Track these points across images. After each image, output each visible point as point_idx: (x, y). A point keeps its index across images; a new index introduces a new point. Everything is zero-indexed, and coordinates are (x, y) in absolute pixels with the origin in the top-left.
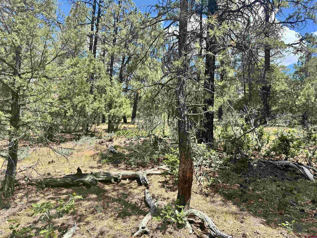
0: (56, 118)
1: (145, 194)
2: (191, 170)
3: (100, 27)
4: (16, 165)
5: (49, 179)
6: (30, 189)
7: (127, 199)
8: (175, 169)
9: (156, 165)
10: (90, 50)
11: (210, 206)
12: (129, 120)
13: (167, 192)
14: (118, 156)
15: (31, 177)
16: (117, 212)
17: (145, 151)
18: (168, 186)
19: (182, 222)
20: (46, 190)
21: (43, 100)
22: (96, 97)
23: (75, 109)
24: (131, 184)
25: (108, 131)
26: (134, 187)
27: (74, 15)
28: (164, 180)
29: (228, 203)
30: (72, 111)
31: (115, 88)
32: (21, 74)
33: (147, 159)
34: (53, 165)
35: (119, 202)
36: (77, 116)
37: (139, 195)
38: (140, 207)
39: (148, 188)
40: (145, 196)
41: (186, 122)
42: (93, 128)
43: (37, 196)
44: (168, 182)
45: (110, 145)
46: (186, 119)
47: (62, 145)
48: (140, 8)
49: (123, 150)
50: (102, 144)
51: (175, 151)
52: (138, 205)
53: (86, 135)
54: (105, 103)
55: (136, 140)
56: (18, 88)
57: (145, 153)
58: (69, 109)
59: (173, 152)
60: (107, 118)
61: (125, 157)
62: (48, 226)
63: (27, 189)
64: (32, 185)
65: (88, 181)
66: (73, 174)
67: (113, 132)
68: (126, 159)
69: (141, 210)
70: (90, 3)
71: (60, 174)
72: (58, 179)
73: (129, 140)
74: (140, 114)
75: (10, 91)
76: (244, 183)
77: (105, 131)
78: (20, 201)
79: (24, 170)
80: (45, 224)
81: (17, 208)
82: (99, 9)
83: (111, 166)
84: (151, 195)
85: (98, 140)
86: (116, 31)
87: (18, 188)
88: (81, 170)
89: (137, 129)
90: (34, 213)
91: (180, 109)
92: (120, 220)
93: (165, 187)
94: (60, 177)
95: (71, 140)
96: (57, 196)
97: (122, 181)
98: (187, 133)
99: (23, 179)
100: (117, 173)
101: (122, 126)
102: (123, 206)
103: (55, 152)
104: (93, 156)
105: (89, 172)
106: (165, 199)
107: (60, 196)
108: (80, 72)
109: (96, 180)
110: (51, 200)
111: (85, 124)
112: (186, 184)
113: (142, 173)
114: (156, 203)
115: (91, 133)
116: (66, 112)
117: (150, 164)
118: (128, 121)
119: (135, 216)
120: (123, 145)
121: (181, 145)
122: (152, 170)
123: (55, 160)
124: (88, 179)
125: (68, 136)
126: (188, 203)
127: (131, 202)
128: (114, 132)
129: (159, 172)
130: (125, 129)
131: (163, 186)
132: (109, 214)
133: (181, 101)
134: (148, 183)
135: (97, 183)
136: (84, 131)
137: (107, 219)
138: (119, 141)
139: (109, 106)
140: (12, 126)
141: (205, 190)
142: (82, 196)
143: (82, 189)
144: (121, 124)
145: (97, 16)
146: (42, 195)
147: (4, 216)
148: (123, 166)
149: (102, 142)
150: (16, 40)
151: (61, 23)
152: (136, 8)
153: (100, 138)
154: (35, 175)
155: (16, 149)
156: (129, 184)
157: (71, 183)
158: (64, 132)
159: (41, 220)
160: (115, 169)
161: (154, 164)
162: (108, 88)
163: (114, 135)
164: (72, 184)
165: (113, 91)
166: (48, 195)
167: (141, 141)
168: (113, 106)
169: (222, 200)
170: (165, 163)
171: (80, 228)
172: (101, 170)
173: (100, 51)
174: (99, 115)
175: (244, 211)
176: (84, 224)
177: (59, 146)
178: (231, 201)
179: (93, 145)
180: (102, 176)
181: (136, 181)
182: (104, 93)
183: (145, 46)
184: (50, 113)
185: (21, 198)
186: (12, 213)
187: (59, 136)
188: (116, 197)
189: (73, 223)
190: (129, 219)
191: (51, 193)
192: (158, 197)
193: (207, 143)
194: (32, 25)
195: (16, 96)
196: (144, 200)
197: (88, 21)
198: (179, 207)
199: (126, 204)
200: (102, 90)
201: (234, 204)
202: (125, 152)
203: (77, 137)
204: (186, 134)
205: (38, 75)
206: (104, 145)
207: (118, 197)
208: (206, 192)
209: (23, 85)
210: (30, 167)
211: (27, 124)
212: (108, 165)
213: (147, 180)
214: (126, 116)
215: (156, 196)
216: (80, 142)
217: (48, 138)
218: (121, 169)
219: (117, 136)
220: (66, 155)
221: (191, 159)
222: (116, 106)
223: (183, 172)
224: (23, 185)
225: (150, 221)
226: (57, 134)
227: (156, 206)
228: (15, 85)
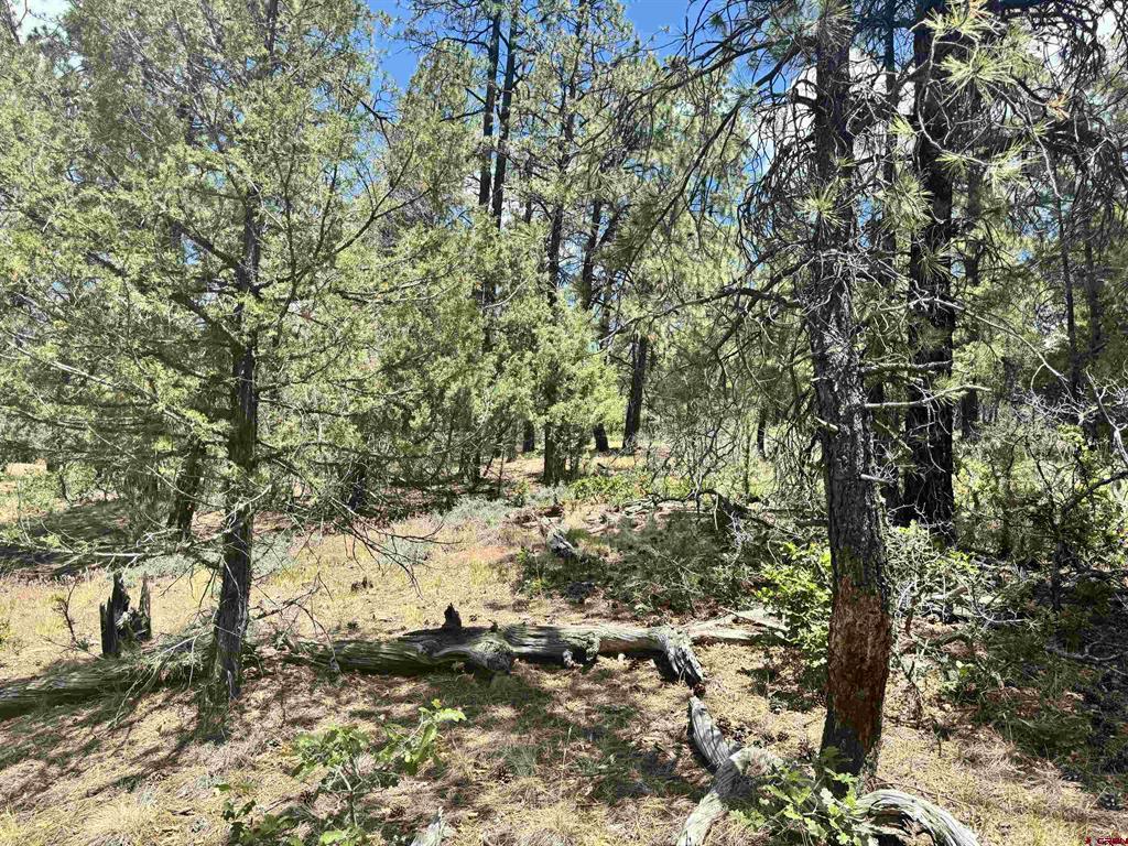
0: (376, 437)
1: (689, 716)
2: (883, 634)
3: (513, 119)
4: (248, 595)
5: (352, 645)
6: (292, 679)
7: (625, 730)
8: (806, 625)
9: (726, 605)
10: (480, 203)
11: (960, 776)
12: (615, 441)
13: (778, 713)
14: (583, 569)
15: (296, 636)
16: (588, 779)
17: (683, 551)
18: (778, 688)
19: (852, 838)
20: (344, 684)
21: (330, 372)
22: (504, 364)
23: (438, 405)
24: (634, 673)
25: (546, 478)
26: (645, 685)
27: (428, 90)
28: (761, 666)
29: (1037, 770)
30: (428, 411)
31: (566, 328)
32: (261, 286)
33: (689, 582)
34: (366, 596)
35: (594, 739)
36: (443, 430)
37: (667, 719)
38: (674, 763)
39: (700, 694)
40: (691, 723)
41: (859, 437)
42: (494, 469)
43: (314, 701)
44: (779, 675)
45: (555, 527)
46: (858, 425)
47: (398, 527)
48: (652, 39)
49: (597, 547)
50: (528, 524)
51: (803, 553)
52: (665, 755)
53: (472, 492)
54: (533, 382)
55: (644, 513)
56: (253, 334)
57: (682, 560)
58: (418, 406)
59: (794, 558)
60: (540, 435)
61: (609, 573)
62: (349, 815)
63: (281, 678)
64: (299, 662)
65: (483, 656)
66: (430, 627)
67: (561, 483)
68: (610, 579)
69: (679, 778)
70: (478, 43)
71: (390, 628)
72: (383, 647)
73: (617, 511)
74: (654, 419)
75: (226, 345)
76: (1100, 688)
77: (534, 479)
78: (261, 718)
79: (273, 613)
80: (339, 808)
81: (251, 742)
82: (511, 59)
83: (559, 602)
84: (715, 720)
85: (514, 513)
86: (567, 129)
87: (254, 672)
88: (457, 615)
89: (645, 473)
90: (303, 764)
91: (830, 383)
92: (600, 811)
93: (770, 695)
94: (388, 637)
95: (425, 509)
96: (379, 705)
97: (601, 658)
98: (861, 479)
99: (272, 640)
100: (581, 631)
101: (592, 462)
102: (612, 757)
103: (375, 553)
104: (498, 566)
105: (484, 621)
106: (769, 739)
107: (387, 708)
108: (450, 272)
109: (509, 654)
110: (357, 721)
111: (468, 457)
112: (861, 687)
113: (675, 635)
114: (738, 754)
115: (487, 487)
116: (408, 416)
117: (702, 600)
118: (611, 445)
119: (656, 800)
120: (597, 529)
121: (838, 532)
122: (711, 623)
123: (373, 577)
124: (483, 648)
125: (415, 497)
126: (869, 761)
127: (640, 743)
128: (567, 484)
129: (739, 633)
130: (602, 474)
131: (759, 687)
132: (558, 782)
133: (832, 353)
134: (700, 674)
135: (512, 662)
136: (466, 480)
137: (552, 803)
138: (582, 515)
139: (546, 391)
140: (231, 463)
141: (935, 710)
142: (464, 710)
143: (463, 685)
144: (587, 455)
145: (503, 83)
146: (330, 701)
147: (207, 770)
148: (603, 606)
149: (527, 519)
150: (241, 172)
151: (385, 119)
152: (637, 43)
153: (519, 503)
154: (306, 632)
155: (245, 539)
156: (626, 672)
157: (425, 661)
158: (401, 485)
159: (324, 791)
160: (575, 616)
161: (718, 601)
162: (542, 331)
163: (565, 493)
164: (428, 663)
165: (559, 340)
166: (348, 702)
167: (663, 516)
168: (562, 390)
169: (1010, 754)
170: (766, 600)
171: (459, 832)
172: (524, 616)
173: (516, 204)
174: (515, 426)
175: (1118, 809)
176: (470, 818)
177: (387, 531)
178: (1050, 764)
179: (497, 528)
180: (531, 640)
181: (652, 663)
182: (531, 349)
183: (670, 172)
184: (354, 417)
185: (265, 707)
186: (232, 760)
187: (388, 497)
188: (582, 722)
189: (434, 811)
190: (634, 809)
191: (360, 694)
192: (743, 730)
193: (934, 525)
194: (288, 114)
195: (244, 360)
196: (688, 737)
197: (473, 104)
198: (836, 779)
199: (622, 749)
200: (524, 338)
201: (1068, 775)
202: (606, 555)
203: (445, 500)
204: (861, 485)
205: (313, 287)
206: (532, 527)
207: (592, 721)
208: (940, 721)
209: (266, 322)
210: (292, 603)
211: (279, 454)
212: (549, 601)
213: (695, 663)
214: (605, 428)
215: (734, 724)
216: (453, 517)
217: (352, 504)
218: (597, 615)
219: (577, 498)
220: (409, 560)
221: (883, 587)
222: (571, 392)
223: (849, 639)
224: (271, 661)
225: (716, 823)
226: (380, 491)
227: (740, 767)
228: (243, 325)
